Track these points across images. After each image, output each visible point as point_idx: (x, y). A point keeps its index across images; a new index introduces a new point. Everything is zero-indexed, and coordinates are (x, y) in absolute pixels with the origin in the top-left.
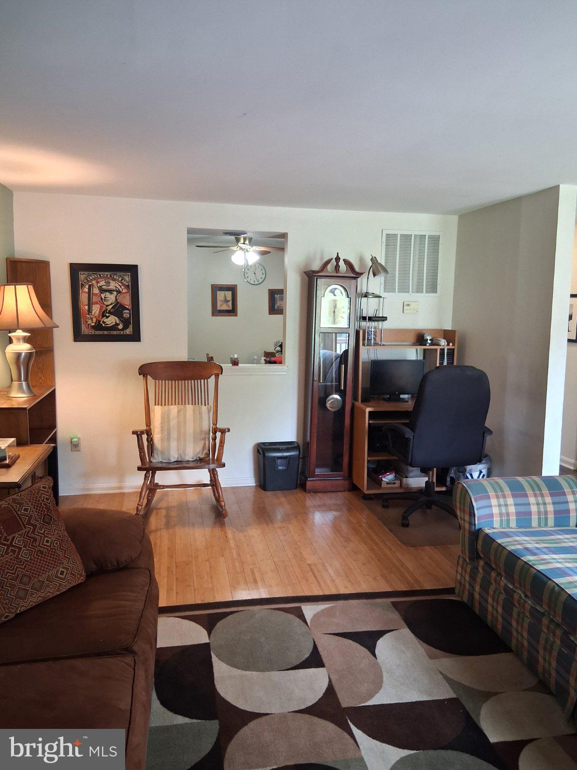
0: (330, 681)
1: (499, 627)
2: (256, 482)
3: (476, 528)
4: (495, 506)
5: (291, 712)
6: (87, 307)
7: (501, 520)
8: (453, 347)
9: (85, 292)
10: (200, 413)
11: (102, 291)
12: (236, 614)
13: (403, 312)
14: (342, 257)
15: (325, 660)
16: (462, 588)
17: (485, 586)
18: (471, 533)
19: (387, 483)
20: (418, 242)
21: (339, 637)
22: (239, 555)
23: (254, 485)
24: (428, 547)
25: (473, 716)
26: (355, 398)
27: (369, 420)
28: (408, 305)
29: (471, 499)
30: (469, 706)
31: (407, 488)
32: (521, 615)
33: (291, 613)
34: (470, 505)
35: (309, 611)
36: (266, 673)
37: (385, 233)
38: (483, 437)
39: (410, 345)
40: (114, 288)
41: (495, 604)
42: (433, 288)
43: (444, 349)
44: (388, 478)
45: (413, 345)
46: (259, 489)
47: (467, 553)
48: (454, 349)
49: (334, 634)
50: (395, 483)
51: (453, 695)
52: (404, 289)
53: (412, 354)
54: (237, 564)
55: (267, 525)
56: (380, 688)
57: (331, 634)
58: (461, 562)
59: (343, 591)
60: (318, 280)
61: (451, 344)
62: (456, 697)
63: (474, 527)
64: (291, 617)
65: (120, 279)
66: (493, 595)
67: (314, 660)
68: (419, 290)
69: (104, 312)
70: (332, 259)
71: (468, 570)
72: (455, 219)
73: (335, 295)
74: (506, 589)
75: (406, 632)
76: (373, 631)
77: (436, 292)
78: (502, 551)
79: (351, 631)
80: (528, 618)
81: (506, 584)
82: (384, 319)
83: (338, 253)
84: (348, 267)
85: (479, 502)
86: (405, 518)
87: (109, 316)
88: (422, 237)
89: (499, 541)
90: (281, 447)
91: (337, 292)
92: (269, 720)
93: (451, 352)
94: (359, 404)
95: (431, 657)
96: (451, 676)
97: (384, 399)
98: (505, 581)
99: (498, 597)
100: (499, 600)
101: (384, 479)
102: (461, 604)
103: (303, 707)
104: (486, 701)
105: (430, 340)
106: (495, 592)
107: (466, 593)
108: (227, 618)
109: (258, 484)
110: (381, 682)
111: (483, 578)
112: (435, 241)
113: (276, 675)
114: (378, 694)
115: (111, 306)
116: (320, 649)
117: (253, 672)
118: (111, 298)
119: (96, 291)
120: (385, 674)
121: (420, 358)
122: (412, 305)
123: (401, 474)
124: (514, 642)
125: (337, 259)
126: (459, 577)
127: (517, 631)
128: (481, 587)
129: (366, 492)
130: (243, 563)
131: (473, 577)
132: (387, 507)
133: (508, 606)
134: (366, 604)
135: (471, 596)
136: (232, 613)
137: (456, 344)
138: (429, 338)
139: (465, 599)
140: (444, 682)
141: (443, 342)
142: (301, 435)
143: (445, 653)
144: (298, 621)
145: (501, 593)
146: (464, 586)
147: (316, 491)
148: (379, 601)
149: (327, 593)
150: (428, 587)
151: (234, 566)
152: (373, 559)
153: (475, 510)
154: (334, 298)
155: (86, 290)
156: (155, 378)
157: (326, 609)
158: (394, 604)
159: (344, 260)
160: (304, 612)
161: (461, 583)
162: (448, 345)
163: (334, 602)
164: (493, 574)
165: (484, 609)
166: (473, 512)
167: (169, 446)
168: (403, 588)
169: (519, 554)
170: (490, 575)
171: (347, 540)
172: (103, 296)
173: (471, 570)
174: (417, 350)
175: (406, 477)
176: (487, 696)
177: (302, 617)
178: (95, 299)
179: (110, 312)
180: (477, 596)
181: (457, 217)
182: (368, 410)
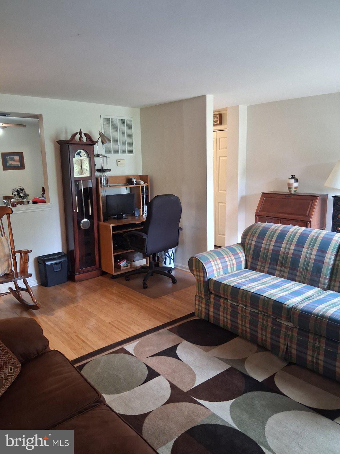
0: (169, 381)
1: (229, 326)
2: (38, 283)
3: (208, 279)
4: (214, 265)
5: (162, 405)
7: (217, 272)
8: (147, 185)
10: (2, 242)
12: (88, 364)
13: (117, 165)
14: (83, 132)
15: (158, 371)
16: (200, 312)
17: (217, 307)
18: (204, 282)
19: (124, 267)
20: (121, 123)
21: (156, 357)
22: (61, 329)
23: (37, 285)
24: (164, 296)
25: (245, 373)
26: (99, 220)
27: (112, 232)
28: (119, 161)
29: (203, 264)
30: (239, 368)
31: (135, 267)
32: (244, 317)
33: (121, 353)
34: (203, 268)
35: (130, 347)
36: (132, 390)
37: (102, 117)
38: (179, 232)
39: (122, 185)
41: (225, 315)
42: (131, 152)
43: (143, 186)
44: (123, 264)
45: (124, 185)
46: (42, 287)
47: (203, 293)
48: (148, 186)
49: (152, 356)
50: (128, 266)
51: (230, 366)
52: (116, 152)
53: (124, 190)
54: (64, 335)
55: (65, 307)
56: (195, 375)
57: (150, 357)
58: (197, 298)
59: (139, 332)
60: (70, 146)
61: (146, 183)
62: (231, 366)
63: (206, 278)
64: (122, 355)
66: (223, 311)
67: (152, 374)
68: (124, 153)
70: (77, 133)
71: (204, 301)
72: (138, 110)
73: (81, 156)
74: (232, 306)
75: (185, 342)
76: (170, 348)
77: (133, 153)
78: (228, 287)
79: (159, 352)
80: (248, 317)
81: (231, 303)
82: (109, 170)
83: (80, 129)
84: (87, 138)
85: (207, 265)
86: (144, 284)
88: (123, 121)
89: (224, 282)
90: (55, 257)
91: (82, 154)
92: (154, 415)
93: (147, 188)
94: (102, 223)
95: (207, 351)
96: (222, 357)
97: (114, 218)
98: (231, 302)
99: (227, 311)
100: (228, 312)
101: (121, 265)
102: (200, 321)
103: (166, 400)
104: (244, 363)
105: (135, 181)
106: (224, 309)
107: (203, 314)
108: (84, 368)
109: (41, 283)
110: (193, 372)
111: (215, 304)
112: (129, 123)
113: (137, 389)
114: (196, 378)
116: (151, 367)
117: (124, 393)
120: (192, 367)
121: (129, 192)
122: (121, 161)
123: (130, 260)
124: (240, 331)
125: (81, 133)
126: (197, 307)
127: (242, 325)
128: (214, 308)
129: (114, 274)
130: (68, 334)
131: (207, 304)
132: (129, 280)
133: (234, 313)
134: (156, 335)
135: (207, 315)
137: (149, 183)
138: (134, 180)
139: (203, 317)
140: (221, 361)
141: (142, 182)
142: (65, 247)
143: (212, 347)
144: (127, 356)
145: (228, 308)
146: (202, 311)
147: (81, 281)
148: (161, 331)
149: (131, 335)
150: (179, 316)
151: (63, 337)
152: (140, 309)
153: (206, 269)
154: (80, 158)
157: (137, 344)
158: (170, 330)
159: (85, 134)
160: (127, 349)
161: (199, 309)
162: (145, 184)
163: (139, 339)
164: (222, 300)
165: (217, 319)
166: (205, 271)
168: (167, 321)
169: (238, 287)
170: (220, 301)
171: (120, 303)
173: (206, 301)
174: (126, 188)
175: (134, 261)
176: (243, 361)
177: (127, 353)
180: (211, 314)
181: (139, 109)
182: (112, 225)
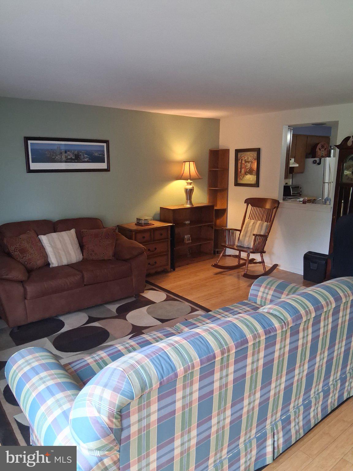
4: (261, 292)
6: (240, 170)
9: (240, 163)
10: (262, 226)
11: (246, 162)
40: (250, 160)
65: (253, 156)
69: (246, 172)
70: (350, 137)
87: (247, 174)
115: (248, 169)
118: (249, 165)
119: (243, 162)
136: (178, 301)
155: (240, 162)
156: (252, 206)
160: (196, 311)
167: (245, 239)
172: (246, 164)
178: (243, 166)
179: (248, 172)
